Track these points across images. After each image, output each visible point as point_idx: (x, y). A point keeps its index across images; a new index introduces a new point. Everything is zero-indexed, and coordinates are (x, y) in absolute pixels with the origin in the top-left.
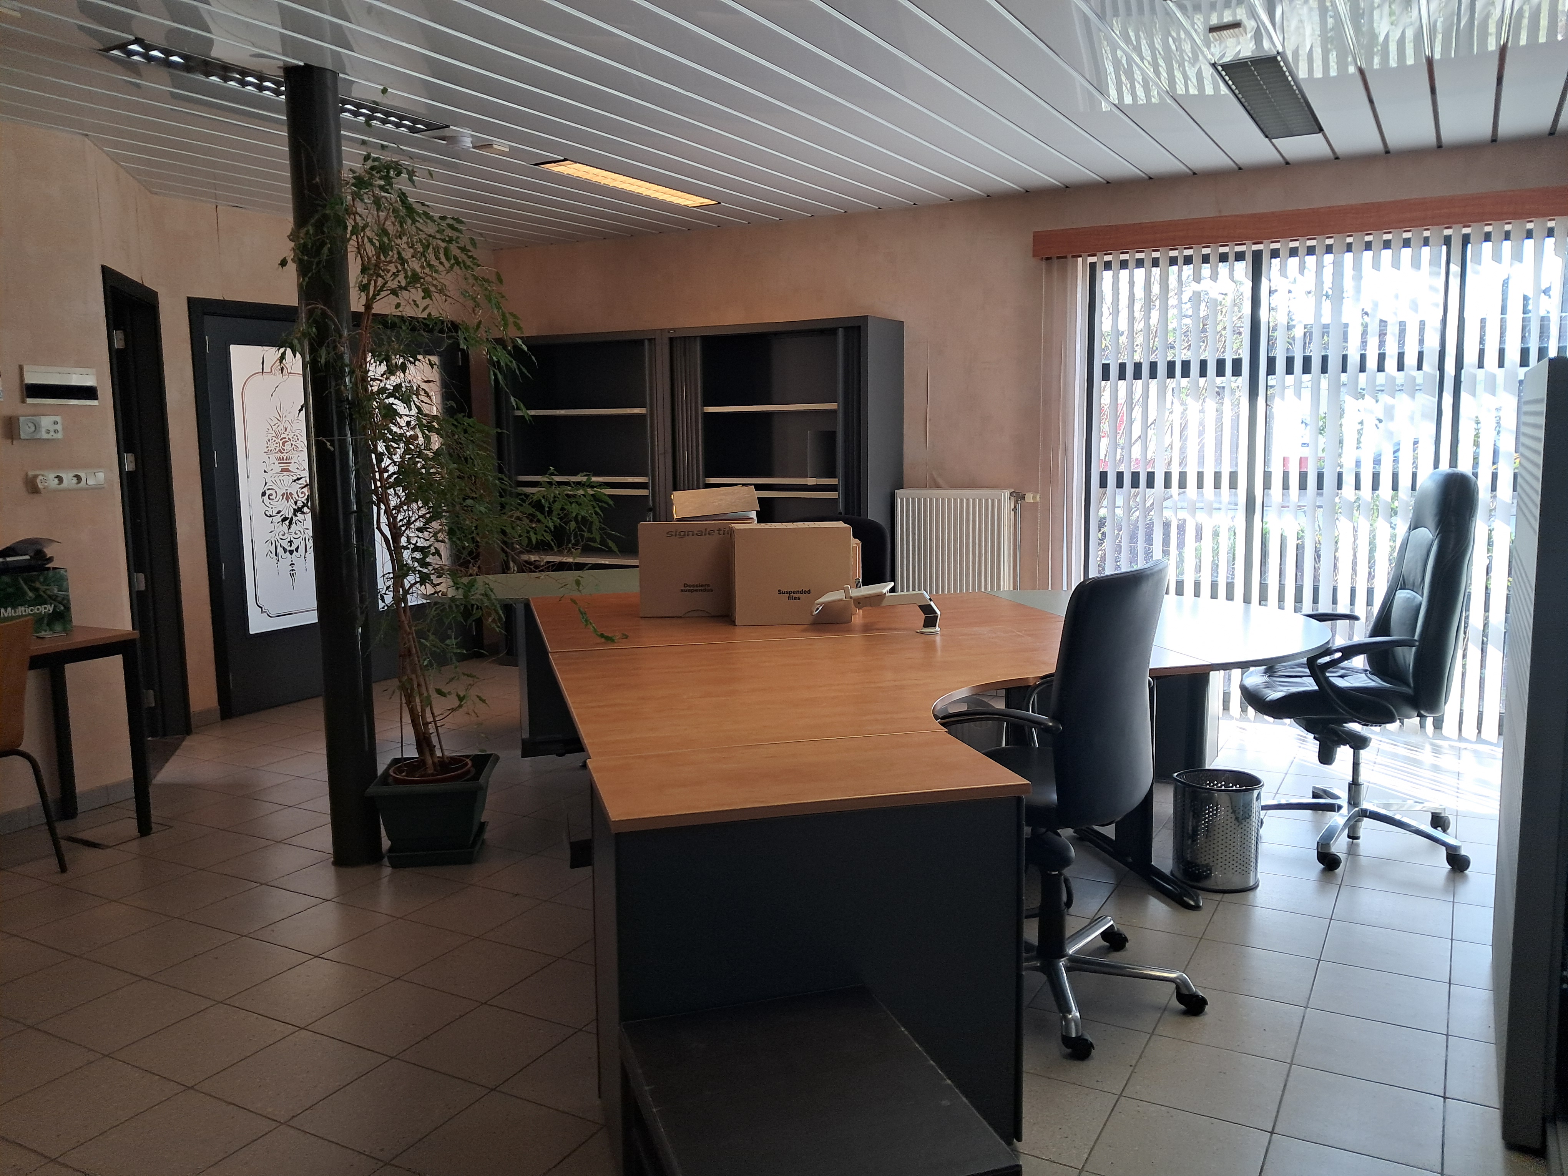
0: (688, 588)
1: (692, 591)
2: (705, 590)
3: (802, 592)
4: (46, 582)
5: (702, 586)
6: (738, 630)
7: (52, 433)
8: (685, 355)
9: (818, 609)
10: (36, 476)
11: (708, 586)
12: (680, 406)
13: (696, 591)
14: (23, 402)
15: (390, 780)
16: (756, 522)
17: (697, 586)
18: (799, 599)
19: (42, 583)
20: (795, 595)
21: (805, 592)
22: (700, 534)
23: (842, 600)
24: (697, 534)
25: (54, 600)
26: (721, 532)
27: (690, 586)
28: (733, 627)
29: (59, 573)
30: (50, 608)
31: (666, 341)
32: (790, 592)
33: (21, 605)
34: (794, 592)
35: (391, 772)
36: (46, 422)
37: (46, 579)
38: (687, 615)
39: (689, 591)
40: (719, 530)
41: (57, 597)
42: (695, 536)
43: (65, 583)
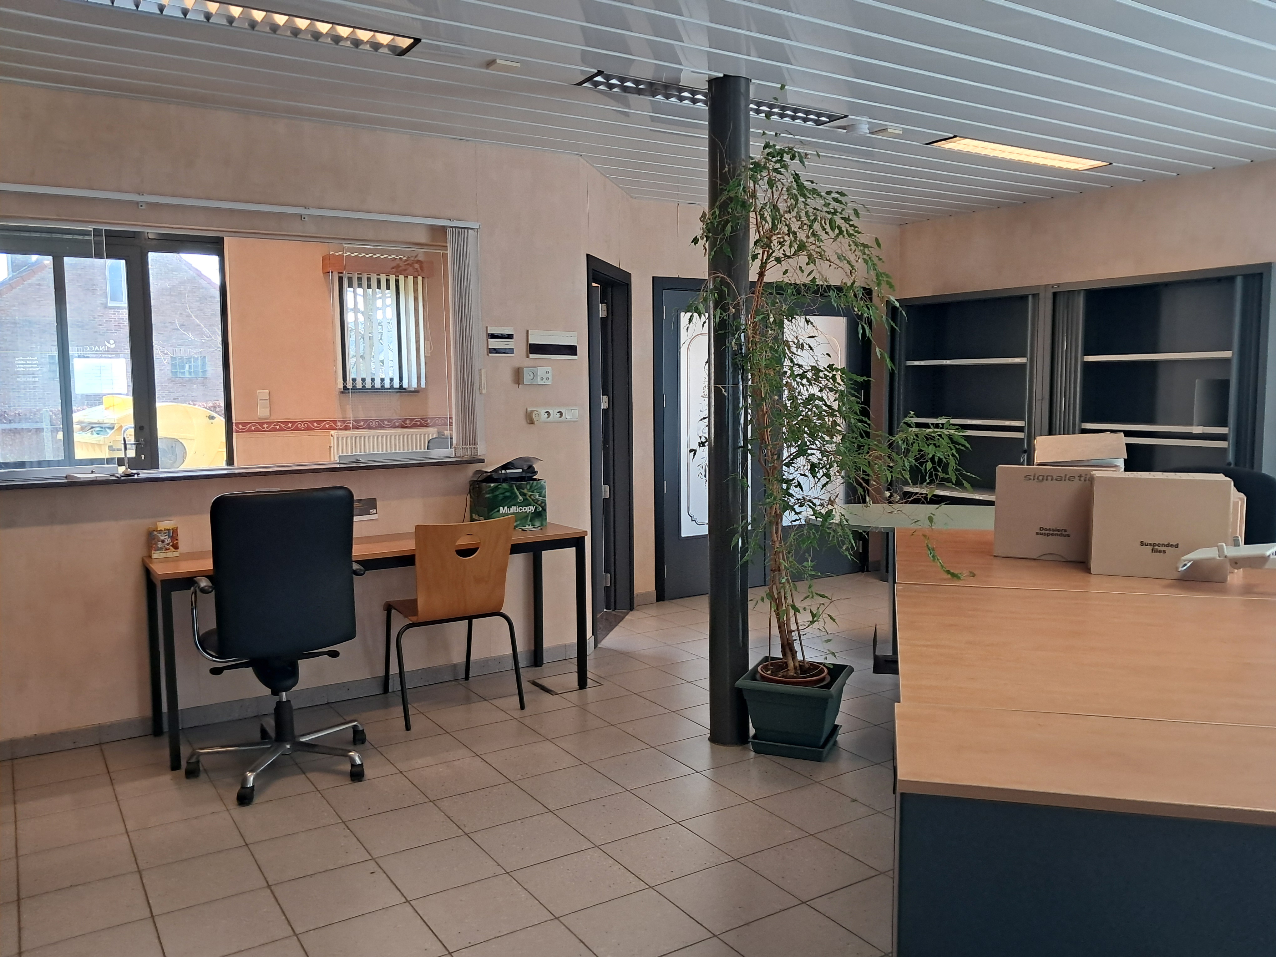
0: (1043, 532)
1: (1048, 535)
2: (1061, 535)
3: (1168, 545)
4: (531, 489)
5: (1058, 530)
6: (1093, 580)
7: (545, 380)
8: (1068, 307)
9: (1185, 565)
10: (532, 411)
11: (1065, 531)
12: (1060, 355)
13: (1052, 535)
14: (528, 357)
15: (758, 676)
16: (1123, 469)
17: (1053, 530)
18: (1164, 552)
19: (529, 491)
20: (1159, 548)
21: (1172, 546)
22: (1059, 479)
23: (1214, 559)
24: (1056, 480)
25: (536, 503)
26: (1082, 479)
27: (1046, 530)
28: (1088, 575)
29: (541, 483)
30: (532, 509)
31: (1050, 296)
32: (1154, 545)
33: (514, 506)
34: (1159, 545)
35: (759, 669)
36: (541, 371)
37: (531, 487)
38: (1042, 558)
39: (1045, 534)
40: (1080, 476)
41: (538, 501)
42: (1054, 481)
43: (544, 492)
